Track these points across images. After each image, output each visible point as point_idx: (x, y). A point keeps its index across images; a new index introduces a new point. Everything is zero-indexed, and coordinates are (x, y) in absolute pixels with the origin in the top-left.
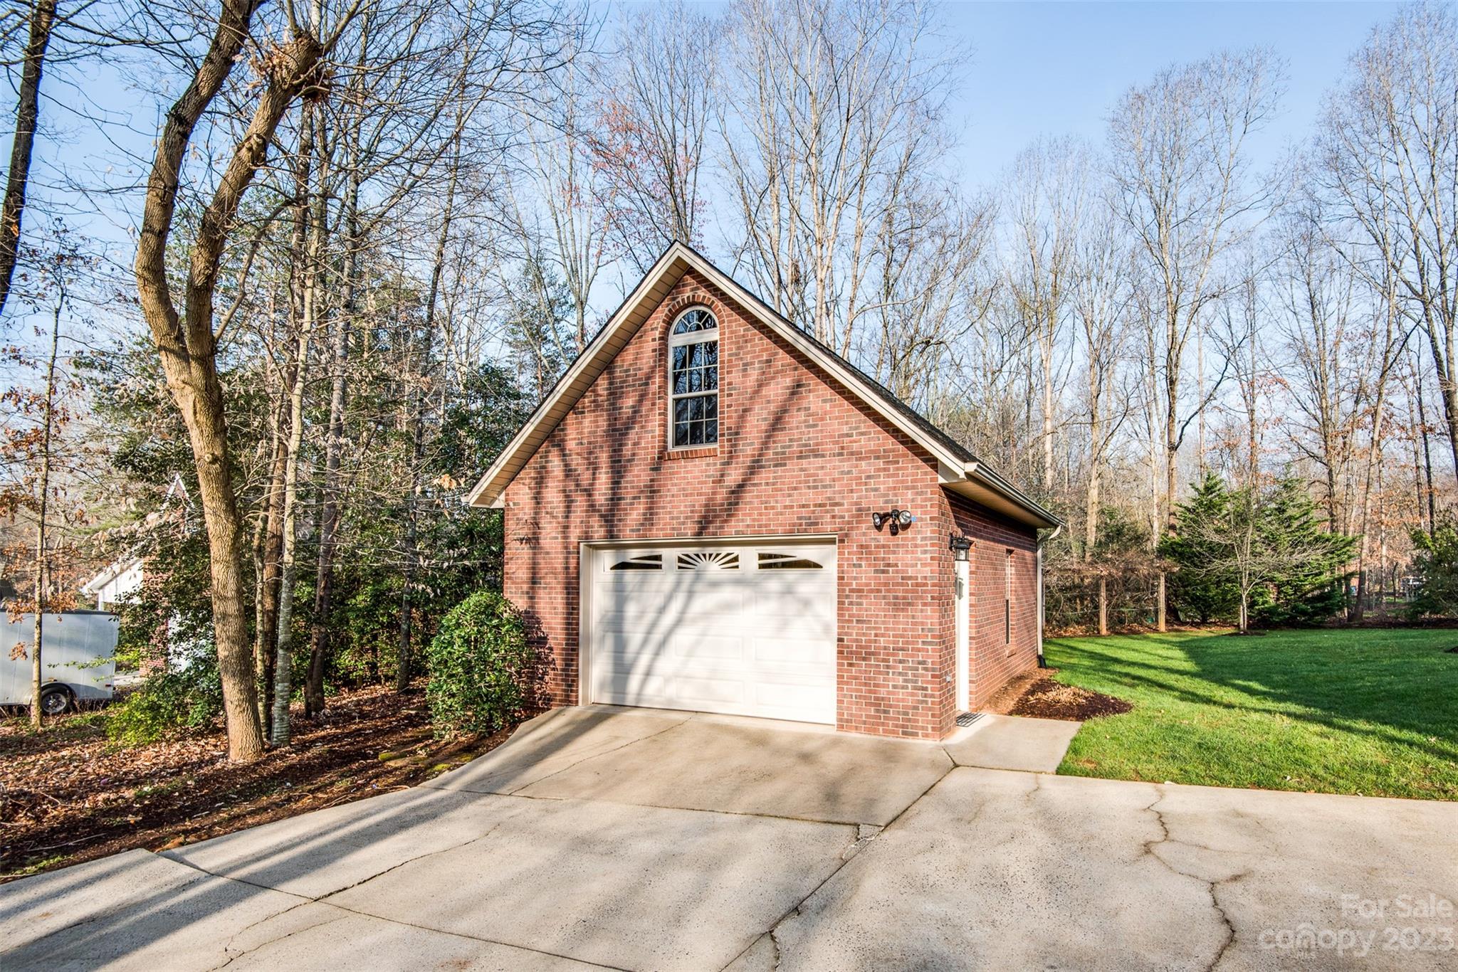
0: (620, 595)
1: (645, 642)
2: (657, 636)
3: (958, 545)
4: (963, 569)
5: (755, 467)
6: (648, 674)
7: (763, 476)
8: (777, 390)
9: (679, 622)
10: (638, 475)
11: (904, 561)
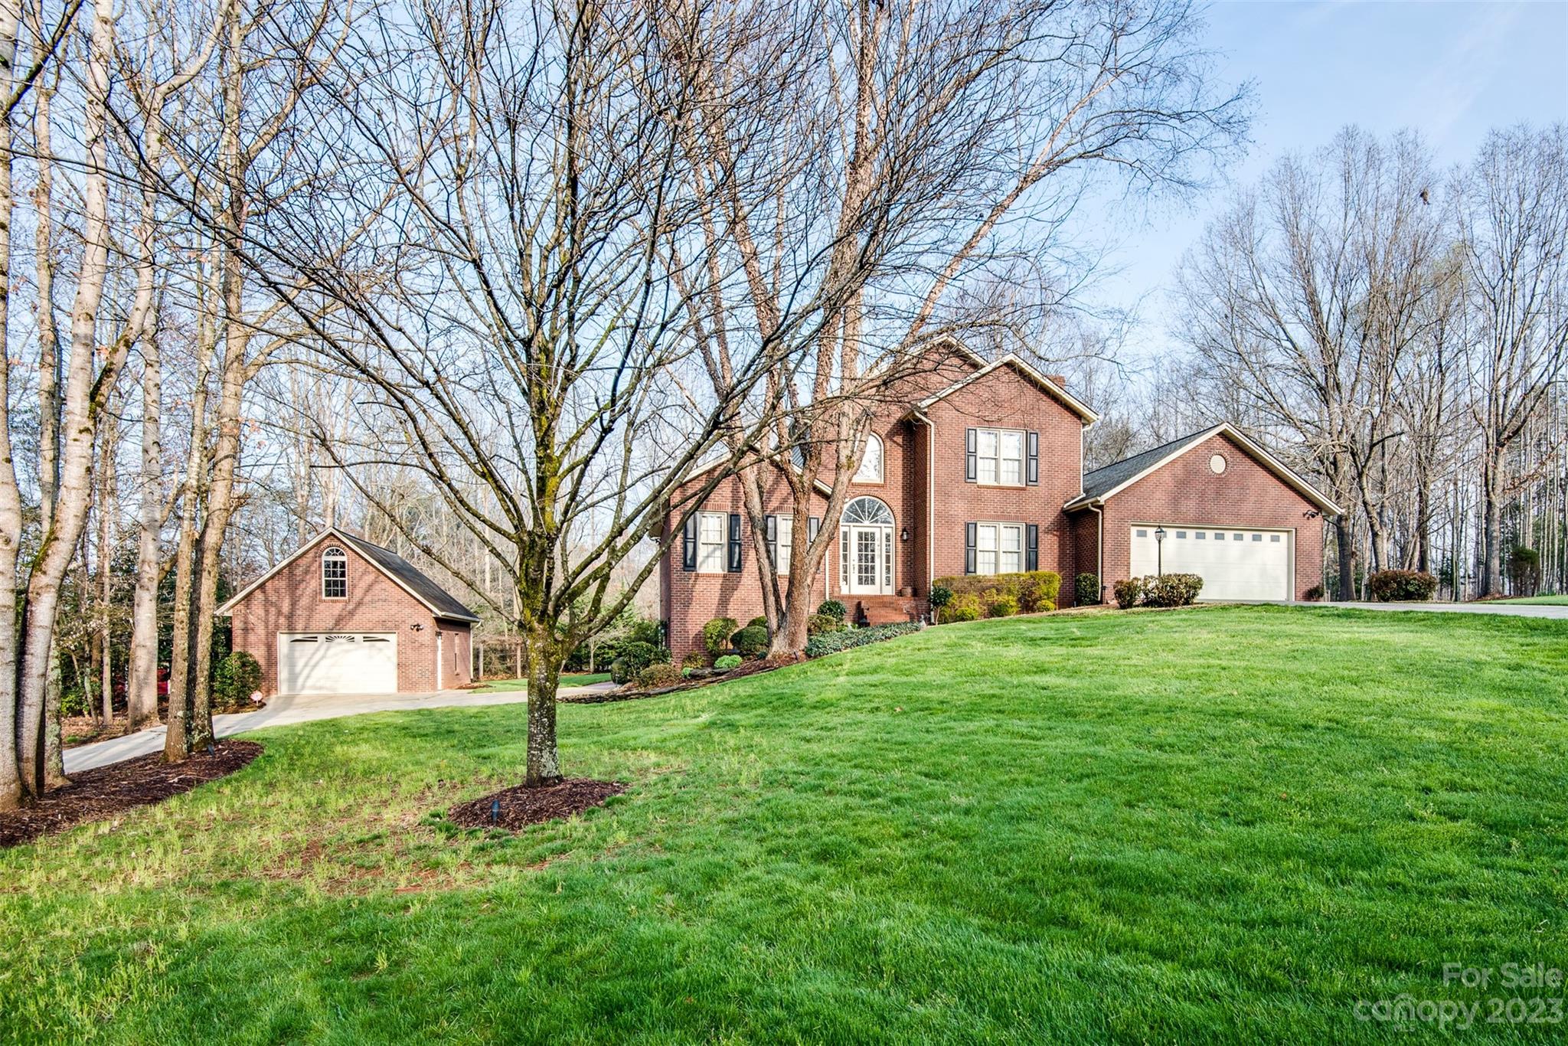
0: (292, 650)
1: (306, 665)
2: (313, 662)
3: (438, 634)
4: (439, 642)
5: (359, 604)
6: (308, 677)
7: (362, 609)
8: (370, 578)
9: (323, 657)
10: (304, 602)
11: (420, 639)
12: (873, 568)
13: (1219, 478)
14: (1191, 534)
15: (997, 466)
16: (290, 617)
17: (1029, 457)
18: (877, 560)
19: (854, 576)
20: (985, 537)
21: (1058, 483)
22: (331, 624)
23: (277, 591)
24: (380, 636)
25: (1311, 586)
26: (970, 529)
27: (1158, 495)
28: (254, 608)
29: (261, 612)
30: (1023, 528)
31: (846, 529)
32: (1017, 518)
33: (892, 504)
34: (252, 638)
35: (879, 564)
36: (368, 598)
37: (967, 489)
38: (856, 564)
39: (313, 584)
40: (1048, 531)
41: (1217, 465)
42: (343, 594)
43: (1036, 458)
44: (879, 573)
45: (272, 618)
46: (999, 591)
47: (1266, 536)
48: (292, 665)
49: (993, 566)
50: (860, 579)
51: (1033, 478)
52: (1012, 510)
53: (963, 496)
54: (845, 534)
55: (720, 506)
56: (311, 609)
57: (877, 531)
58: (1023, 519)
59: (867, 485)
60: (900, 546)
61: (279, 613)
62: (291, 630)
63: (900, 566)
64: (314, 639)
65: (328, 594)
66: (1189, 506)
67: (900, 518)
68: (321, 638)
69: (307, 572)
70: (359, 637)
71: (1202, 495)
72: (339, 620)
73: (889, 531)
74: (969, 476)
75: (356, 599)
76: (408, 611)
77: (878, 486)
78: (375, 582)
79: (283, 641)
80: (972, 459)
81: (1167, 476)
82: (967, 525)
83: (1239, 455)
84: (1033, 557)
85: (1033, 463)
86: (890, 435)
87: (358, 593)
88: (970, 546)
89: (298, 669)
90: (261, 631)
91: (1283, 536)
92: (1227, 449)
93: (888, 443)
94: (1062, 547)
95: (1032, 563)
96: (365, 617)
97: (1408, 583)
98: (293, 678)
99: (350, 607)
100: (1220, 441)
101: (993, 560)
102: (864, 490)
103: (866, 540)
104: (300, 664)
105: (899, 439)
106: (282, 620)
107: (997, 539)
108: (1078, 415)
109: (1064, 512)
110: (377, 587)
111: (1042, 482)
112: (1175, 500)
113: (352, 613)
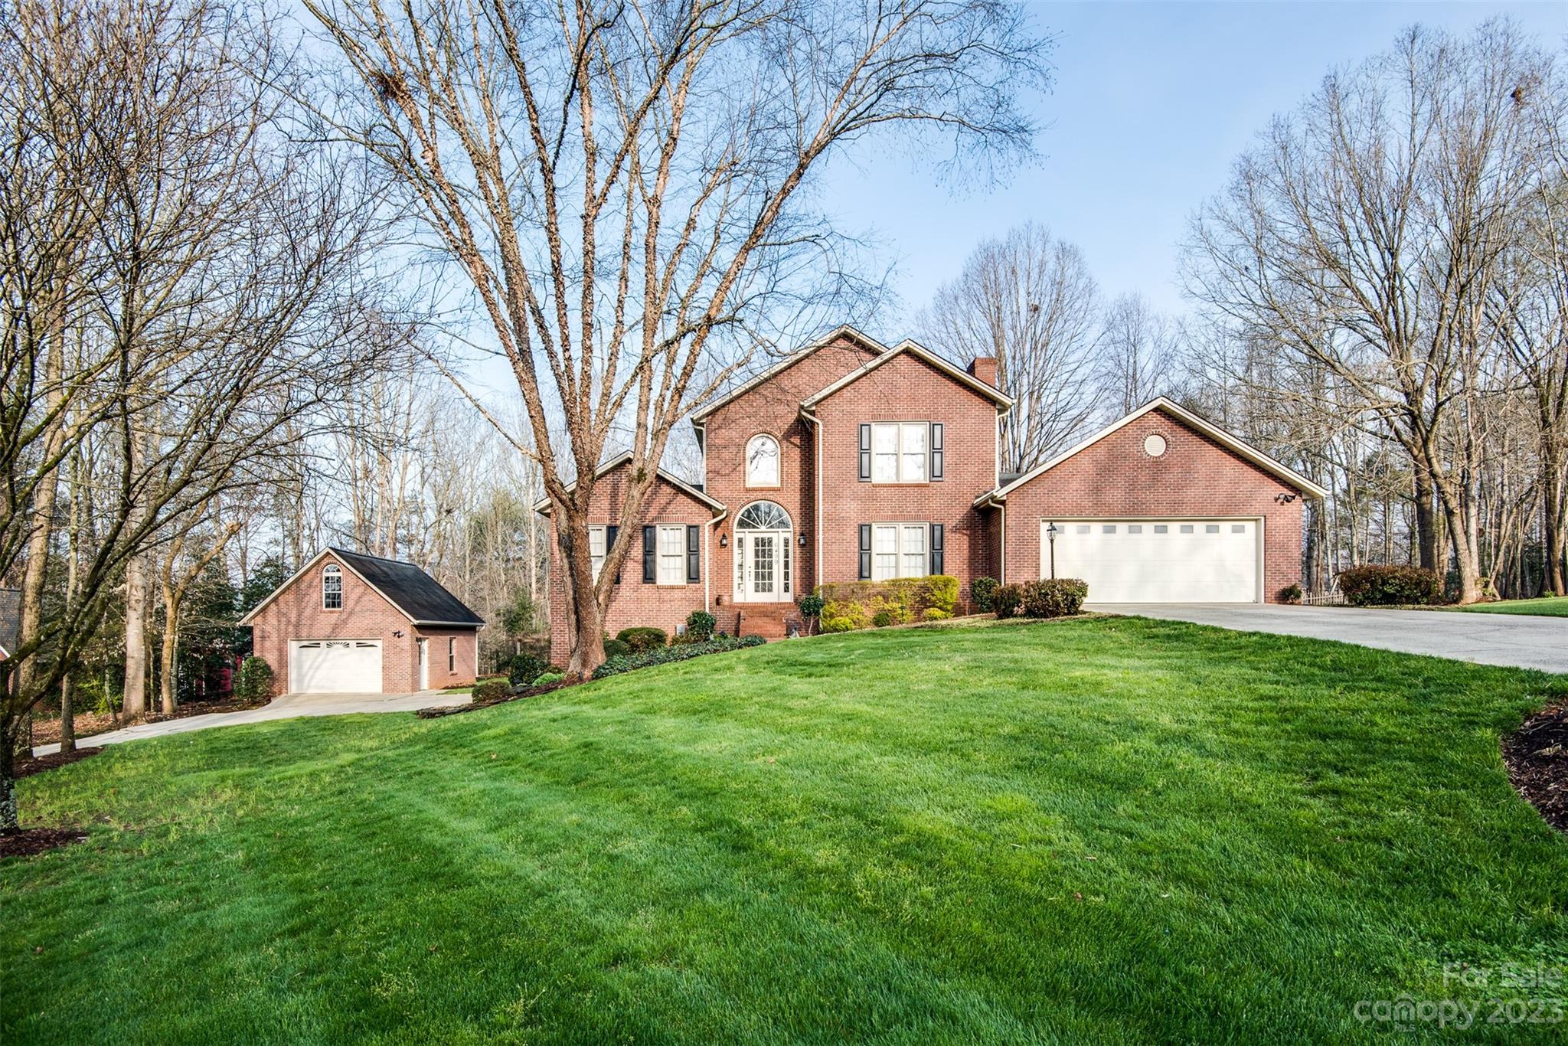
0: (300, 655)
1: (311, 668)
2: (315, 666)
3: (419, 640)
5: (351, 613)
6: (312, 677)
7: (353, 619)
8: (358, 591)
9: (324, 660)
10: (308, 612)
11: (401, 645)
12: (770, 574)
13: (1156, 462)
14: (1122, 528)
15: (897, 461)
16: (297, 625)
17: (933, 450)
18: (775, 566)
19: (750, 583)
20: (883, 539)
21: (967, 476)
22: (328, 631)
23: (286, 603)
24: (370, 643)
25: (1285, 585)
26: (864, 531)
27: (1074, 485)
28: (269, 618)
29: (275, 622)
30: (927, 527)
31: (741, 535)
32: (918, 517)
33: (789, 508)
34: (268, 644)
35: (778, 571)
36: (358, 609)
37: (860, 488)
38: (753, 570)
39: (315, 596)
40: (955, 530)
41: (1154, 446)
42: (339, 605)
43: (940, 451)
44: (778, 580)
45: (283, 626)
46: (886, 599)
47: (1225, 527)
48: (300, 667)
49: (893, 570)
50: (757, 585)
51: (937, 473)
52: (912, 508)
53: (855, 496)
54: (740, 541)
55: (598, 519)
56: (312, 617)
57: (774, 536)
58: (925, 518)
59: (762, 489)
60: (798, 550)
61: (289, 622)
62: (298, 638)
63: (798, 571)
64: (317, 645)
65: (327, 606)
66: (1116, 495)
67: (798, 521)
68: (323, 644)
69: (310, 586)
70: (353, 643)
71: (1133, 484)
72: (335, 627)
73: (788, 535)
74: (863, 476)
75: (348, 609)
76: (390, 619)
77: (774, 490)
78: (364, 594)
79: (293, 647)
80: (865, 457)
81: (1085, 462)
82: (861, 527)
83: (1181, 432)
84: (937, 559)
85: (937, 457)
86: (787, 436)
87: (351, 603)
88: (864, 549)
89: (305, 670)
90: (274, 638)
91: (1250, 526)
92: (1166, 425)
93: (785, 444)
94: (973, 546)
95: (937, 564)
96: (356, 625)
97: (1384, 583)
98: (300, 679)
99: (344, 616)
100: (1156, 419)
101: (893, 564)
102: (760, 495)
103: (763, 547)
104: (306, 665)
105: (797, 440)
106: (291, 629)
107: (897, 541)
108: (992, 401)
109: (975, 508)
110: (366, 598)
111: (947, 477)
112: (1096, 489)
113: (345, 622)
